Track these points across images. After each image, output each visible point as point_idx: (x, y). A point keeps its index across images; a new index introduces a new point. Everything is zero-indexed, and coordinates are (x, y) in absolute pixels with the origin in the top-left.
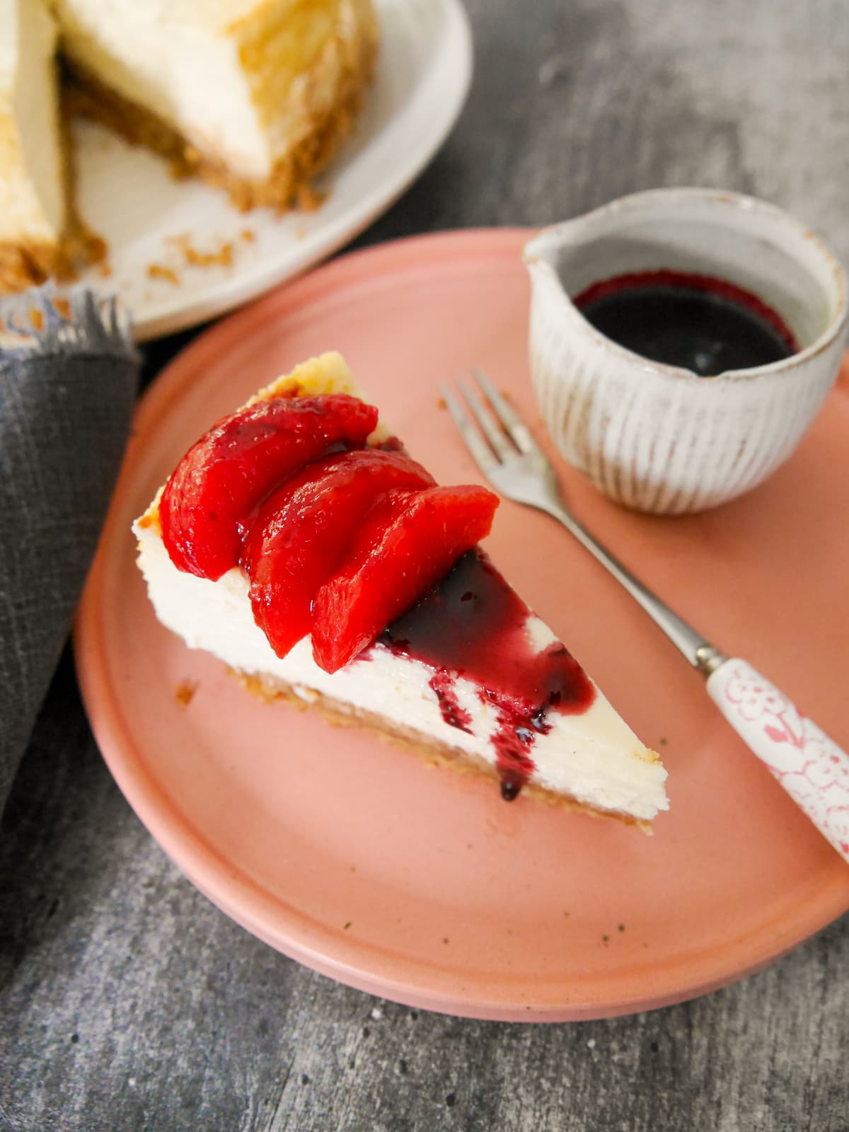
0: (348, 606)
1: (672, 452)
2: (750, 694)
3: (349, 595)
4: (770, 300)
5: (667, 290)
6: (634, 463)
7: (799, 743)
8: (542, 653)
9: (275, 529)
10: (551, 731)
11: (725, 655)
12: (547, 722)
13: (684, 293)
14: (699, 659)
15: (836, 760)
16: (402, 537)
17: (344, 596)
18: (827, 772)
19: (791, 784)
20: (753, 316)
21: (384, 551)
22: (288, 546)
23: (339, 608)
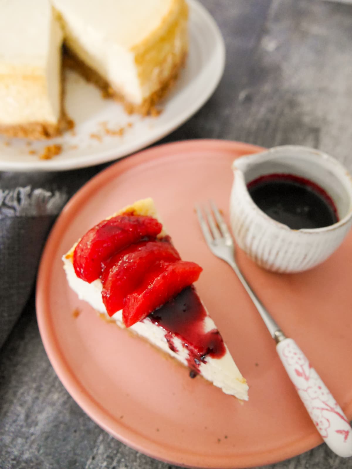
0: (137, 305)
1: (277, 254)
2: (292, 355)
3: (137, 302)
4: (331, 193)
5: (289, 182)
6: (263, 254)
7: (307, 379)
8: (209, 333)
9: (115, 269)
10: (207, 363)
11: (286, 336)
12: (206, 360)
13: (297, 185)
14: (276, 336)
15: (320, 388)
16: (161, 283)
17: (135, 301)
18: (315, 392)
19: (302, 394)
20: (322, 198)
21: (153, 287)
22: (118, 277)
23: (133, 305)
